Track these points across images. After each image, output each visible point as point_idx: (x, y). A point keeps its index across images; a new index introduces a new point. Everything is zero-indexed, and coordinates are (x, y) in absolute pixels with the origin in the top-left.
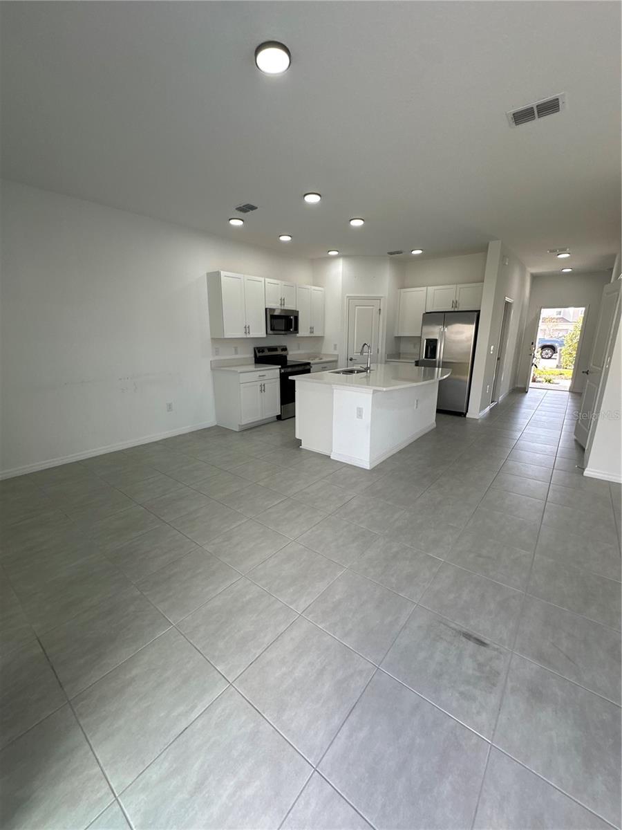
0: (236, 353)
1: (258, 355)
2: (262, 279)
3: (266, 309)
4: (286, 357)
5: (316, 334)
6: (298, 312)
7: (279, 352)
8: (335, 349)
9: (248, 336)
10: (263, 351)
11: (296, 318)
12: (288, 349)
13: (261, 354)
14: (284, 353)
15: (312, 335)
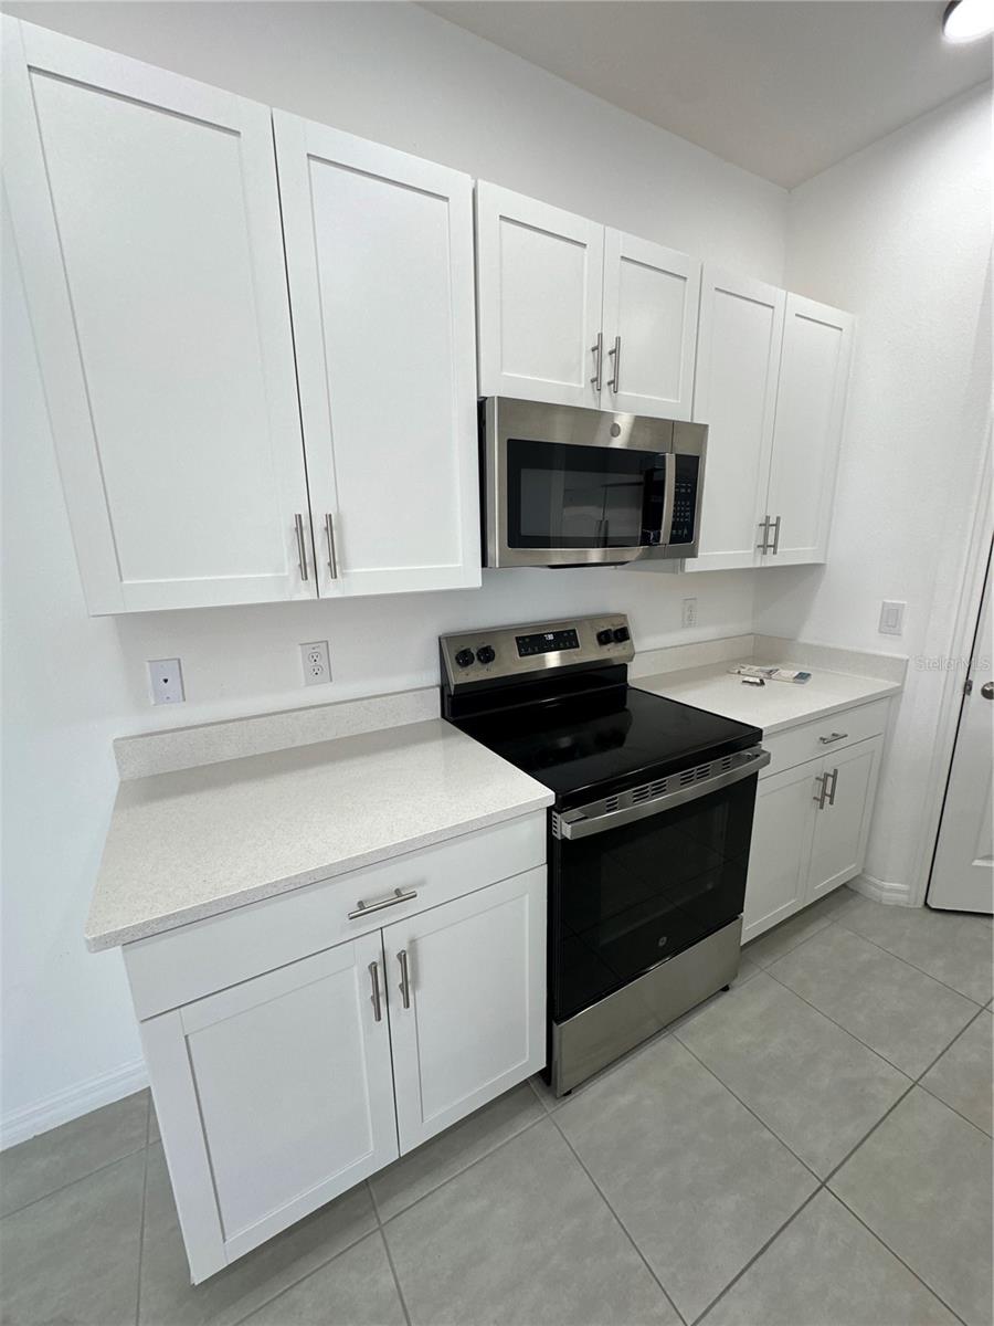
0: (319, 666)
1: (461, 677)
2: (458, 183)
3: (482, 405)
4: (623, 668)
5: (789, 553)
6: (703, 429)
7: (589, 652)
8: (891, 620)
9: (331, 590)
10: (487, 655)
11: (690, 470)
12: (632, 632)
13: (477, 673)
14: (612, 652)
15: (772, 561)
